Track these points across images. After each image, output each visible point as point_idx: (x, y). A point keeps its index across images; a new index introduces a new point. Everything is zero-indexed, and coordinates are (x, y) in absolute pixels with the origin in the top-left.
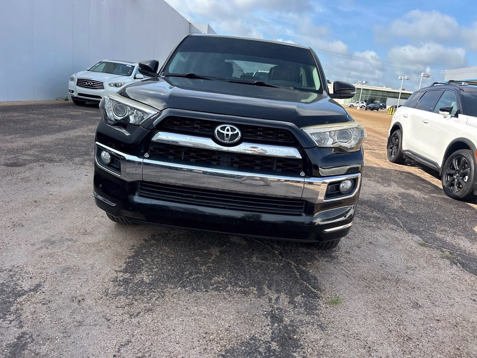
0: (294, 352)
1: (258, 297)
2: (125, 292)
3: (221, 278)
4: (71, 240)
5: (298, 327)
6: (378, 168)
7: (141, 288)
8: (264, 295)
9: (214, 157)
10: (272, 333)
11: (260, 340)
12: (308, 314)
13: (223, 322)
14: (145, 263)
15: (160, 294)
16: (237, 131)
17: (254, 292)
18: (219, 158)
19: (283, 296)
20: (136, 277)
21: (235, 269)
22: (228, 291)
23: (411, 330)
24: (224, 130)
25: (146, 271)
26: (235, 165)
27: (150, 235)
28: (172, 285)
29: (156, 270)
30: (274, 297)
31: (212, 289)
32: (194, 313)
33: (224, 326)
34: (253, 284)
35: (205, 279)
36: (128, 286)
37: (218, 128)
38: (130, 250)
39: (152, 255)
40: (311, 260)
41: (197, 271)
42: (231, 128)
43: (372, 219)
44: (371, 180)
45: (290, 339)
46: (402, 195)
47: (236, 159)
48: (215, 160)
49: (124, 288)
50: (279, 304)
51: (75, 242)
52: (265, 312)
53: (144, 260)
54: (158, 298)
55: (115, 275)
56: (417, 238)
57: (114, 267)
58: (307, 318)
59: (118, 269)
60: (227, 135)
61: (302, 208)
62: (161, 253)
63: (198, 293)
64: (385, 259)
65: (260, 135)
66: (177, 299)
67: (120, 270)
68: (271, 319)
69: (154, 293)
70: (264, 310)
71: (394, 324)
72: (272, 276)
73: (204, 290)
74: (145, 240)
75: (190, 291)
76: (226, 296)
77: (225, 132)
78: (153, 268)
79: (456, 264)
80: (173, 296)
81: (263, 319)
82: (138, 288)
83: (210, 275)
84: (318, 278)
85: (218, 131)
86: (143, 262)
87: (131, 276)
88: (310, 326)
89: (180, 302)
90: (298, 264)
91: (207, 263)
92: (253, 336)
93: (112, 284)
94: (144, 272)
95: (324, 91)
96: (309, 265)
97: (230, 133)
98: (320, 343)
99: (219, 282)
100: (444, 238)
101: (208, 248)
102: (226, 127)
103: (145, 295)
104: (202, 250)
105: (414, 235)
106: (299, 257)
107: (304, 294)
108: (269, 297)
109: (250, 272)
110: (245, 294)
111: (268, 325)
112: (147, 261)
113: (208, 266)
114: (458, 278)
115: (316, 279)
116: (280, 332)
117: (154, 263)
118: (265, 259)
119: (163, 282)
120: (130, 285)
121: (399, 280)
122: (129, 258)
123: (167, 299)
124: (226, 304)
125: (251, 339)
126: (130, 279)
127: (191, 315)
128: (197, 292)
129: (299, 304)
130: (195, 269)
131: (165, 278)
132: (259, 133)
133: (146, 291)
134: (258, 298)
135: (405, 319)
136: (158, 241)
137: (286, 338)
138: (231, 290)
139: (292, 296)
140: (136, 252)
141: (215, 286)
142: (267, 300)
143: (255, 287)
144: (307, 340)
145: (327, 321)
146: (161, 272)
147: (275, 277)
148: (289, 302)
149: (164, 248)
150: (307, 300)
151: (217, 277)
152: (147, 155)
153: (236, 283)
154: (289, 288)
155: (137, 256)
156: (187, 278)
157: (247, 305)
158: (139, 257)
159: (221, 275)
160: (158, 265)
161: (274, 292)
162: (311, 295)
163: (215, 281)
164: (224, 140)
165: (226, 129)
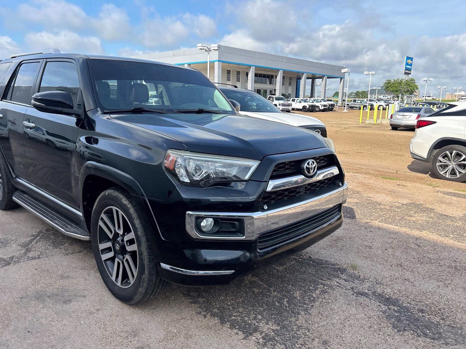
0: (402, 304)
1: (333, 289)
5: (377, 291)
7: (287, 335)
8: (332, 286)
10: (380, 302)
11: (386, 310)
12: (363, 281)
14: (242, 318)
16: (315, 163)
17: (326, 288)
19: (337, 280)
20: (265, 331)
21: (288, 281)
22: (318, 297)
23: (393, 261)
25: (258, 322)
26: (308, 192)
27: (185, 296)
28: (292, 318)
30: (336, 283)
31: (311, 302)
37: (306, 165)
45: (388, 299)
47: (309, 187)
48: (298, 193)
50: (347, 286)
52: (353, 294)
54: (309, 331)
58: (368, 284)
59: (241, 337)
61: (338, 210)
63: (312, 311)
67: (243, 336)
68: (363, 296)
70: (351, 294)
75: (307, 313)
76: (324, 300)
77: (310, 166)
78: (255, 317)
80: (309, 323)
81: (362, 299)
84: (321, 258)
87: (261, 334)
88: (377, 287)
89: (322, 324)
91: (269, 289)
92: (381, 311)
94: (259, 324)
98: (397, 292)
103: (301, 337)
104: (243, 282)
107: (339, 272)
108: (335, 285)
109: (296, 277)
110: (326, 292)
111: (370, 300)
112: (238, 316)
113: (274, 290)
115: (322, 260)
116: (379, 299)
117: (246, 314)
118: (281, 264)
119: (284, 320)
122: (223, 323)
123: (313, 328)
124: (335, 305)
125: (383, 313)
126: (266, 335)
127: (343, 325)
129: (350, 279)
130: (275, 298)
131: (278, 317)
132: (317, 161)
133: (294, 334)
134: (335, 290)
135: (382, 257)
136: (200, 296)
138: (317, 295)
139: (338, 277)
140: (213, 315)
141: (307, 299)
142: (338, 288)
143: (320, 285)
144: (392, 295)
145: (373, 279)
146: (266, 315)
147: (310, 271)
148: (346, 281)
149: (220, 298)
150: (346, 274)
151: (294, 293)
152: (266, 207)
153: (310, 290)
154: (328, 273)
155: (224, 318)
156: (286, 307)
157: (341, 298)
158: (225, 317)
159: (293, 291)
160: (252, 313)
161: (330, 281)
162: (343, 271)
163: (299, 297)
164: (310, 174)
165: (310, 164)
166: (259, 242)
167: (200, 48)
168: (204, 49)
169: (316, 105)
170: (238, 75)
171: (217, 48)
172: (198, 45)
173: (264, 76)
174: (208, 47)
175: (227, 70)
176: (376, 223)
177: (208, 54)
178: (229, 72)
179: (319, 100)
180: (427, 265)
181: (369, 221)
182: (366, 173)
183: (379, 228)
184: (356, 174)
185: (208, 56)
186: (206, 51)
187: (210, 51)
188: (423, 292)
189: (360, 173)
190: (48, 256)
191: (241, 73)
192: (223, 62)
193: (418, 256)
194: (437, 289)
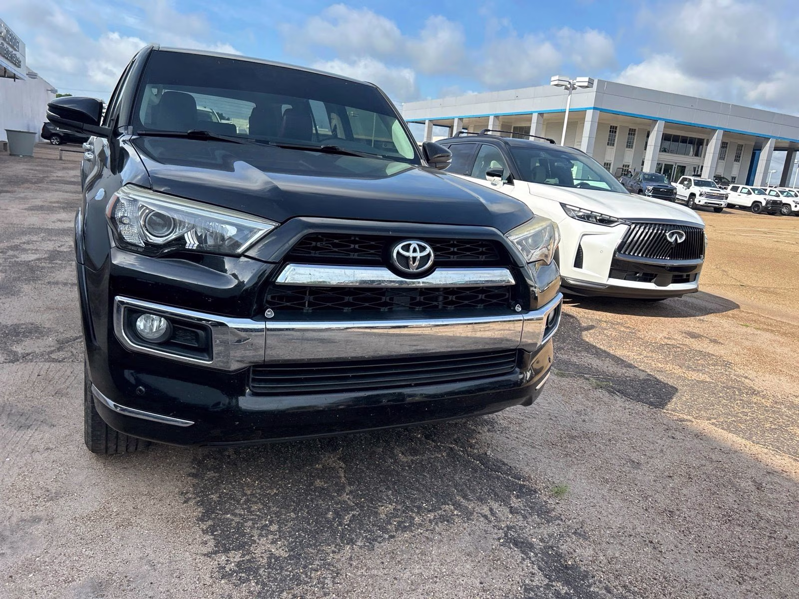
0: (590, 586)
1: (467, 519)
2: (268, 591)
3: (390, 506)
4: (36, 520)
5: (558, 547)
7: (287, 570)
8: (472, 514)
9: (384, 299)
10: (540, 568)
11: (538, 587)
12: (548, 522)
13: (465, 580)
14: (241, 521)
15: (329, 569)
16: (429, 250)
17: (455, 513)
18: (391, 299)
19: (495, 506)
20: (255, 554)
21: (395, 483)
22: (420, 525)
23: (663, 501)
24: (408, 251)
25: (261, 535)
26: (417, 309)
27: (192, 463)
28: (330, 546)
29: (274, 527)
30: (486, 510)
31: (397, 530)
32: (412, 582)
33: (474, 586)
34: (442, 500)
35: (369, 518)
36: (260, 575)
37: (399, 248)
38: (185, 502)
39: (238, 502)
40: (470, 435)
41: (341, 506)
42: (418, 245)
45: (566, 567)
47: (420, 298)
48: (385, 304)
49: (257, 583)
50: (503, 521)
51: (51, 520)
52: (499, 539)
53: (235, 515)
54: (334, 578)
55: (213, 564)
57: (193, 548)
58: (553, 529)
59: (205, 550)
60: (414, 258)
61: (513, 361)
62: (249, 492)
63: (382, 544)
64: (545, 407)
65: (454, 253)
66: (365, 568)
67: (210, 550)
68: (517, 548)
69: (318, 571)
70: (496, 536)
71: (640, 499)
72: (452, 477)
73: (387, 536)
74: (194, 476)
75: (368, 546)
76: (427, 534)
77: (411, 254)
78: (266, 525)
79: (614, 393)
80: (351, 565)
81: (509, 552)
82: (281, 572)
83: (369, 506)
84: (505, 461)
85: (398, 253)
86: (237, 519)
87: (243, 555)
88: (568, 539)
89: (375, 572)
90: (463, 447)
91: (344, 488)
92: (525, 585)
93: (226, 583)
94: (259, 539)
95: (421, 160)
96: (475, 443)
97: (418, 255)
98: (602, 560)
99: (391, 513)
100: (569, 359)
101: (318, 460)
102: (410, 245)
103: (308, 583)
104: (311, 465)
106: (453, 434)
107: (515, 492)
108: (481, 514)
109: (417, 480)
110: (448, 521)
111: (523, 559)
112: (240, 515)
113: (351, 492)
114: (634, 412)
115: (504, 464)
116: (546, 563)
117: (257, 515)
118: (414, 452)
119: (311, 545)
120: (261, 572)
121: (587, 435)
122: (201, 519)
123: (349, 574)
124: (439, 548)
125: (526, 590)
126: (249, 561)
127: (413, 587)
128: (380, 543)
129: (524, 510)
130: (337, 504)
131: (304, 536)
132: (452, 249)
133: (302, 573)
134: (470, 522)
135: (643, 487)
136: (215, 469)
137: (562, 570)
138: (422, 521)
139: (505, 501)
140: (201, 503)
141: (395, 523)
142: (482, 519)
143: (448, 505)
144: (585, 562)
145: (577, 523)
146: (288, 528)
147: (457, 478)
148: (511, 512)
149: (244, 480)
150: (526, 500)
151: (382, 506)
152: (269, 313)
153: (419, 508)
154: (490, 489)
155: (213, 512)
156: (340, 524)
157: (468, 538)
158: (218, 511)
159: (385, 502)
160: (269, 517)
161: (480, 504)
162: (525, 491)
163: (386, 515)
164: (409, 268)
165: (411, 248)
166: (254, 380)
167: (556, 83)
168: (562, 85)
169: (783, 202)
170: (630, 136)
171: (586, 84)
172: (553, 79)
173: (684, 140)
174: (571, 81)
175: (611, 126)
176: (704, 426)
177: (570, 93)
178: (613, 129)
179: (793, 194)
180: (739, 529)
181: (689, 417)
182: (785, 334)
183: (698, 436)
184: (759, 332)
185: (569, 97)
186: (567, 88)
187: (574, 88)
188: (665, 578)
189: (772, 331)
190: (75, 361)
191: (636, 133)
192: (601, 110)
193: (736, 506)
194: (710, 581)
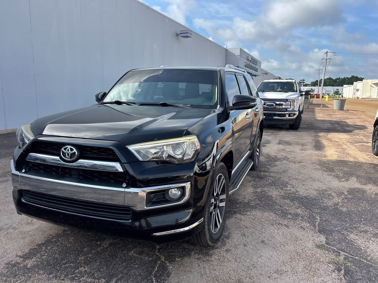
3: (86, 268)
6: (352, 162)
16: (75, 150)
24: (66, 150)
26: (81, 177)
34: (106, 276)
37: (63, 149)
38: (45, 238)
39: (55, 244)
40: (182, 257)
41: (74, 260)
42: (71, 148)
43: (289, 216)
44: (331, 175)
46: (351, 191)
47: (81, 173)
48: (68, 173)
49: (7, 271)
51: (15, 230)
55: (13, 259)
56: (322, 239)
57: (18, 252)
60: (68, 154)
61: (129, 214)
62: (63, 243)
64: (261, 260)
65: (95, 153)
72: (131, 270)
73: (62, 278)
74: (64, 231)
77: (67, 152)
79: (339, 270)
85: (63, 151)
90: (165, 260)
93: (3, 266)
95: (218, 105)
96: (177, 261)
97: (70, 152)
99: (81, 272)
100: (356, 240)
101: (104, 240)
102: (67, 148)
105: (321, 235)
106: (174, 252)
115: (168, 276)
132: (94, 151)
152: (23, 171)
164: (66, 158)
166: (24, 195)
